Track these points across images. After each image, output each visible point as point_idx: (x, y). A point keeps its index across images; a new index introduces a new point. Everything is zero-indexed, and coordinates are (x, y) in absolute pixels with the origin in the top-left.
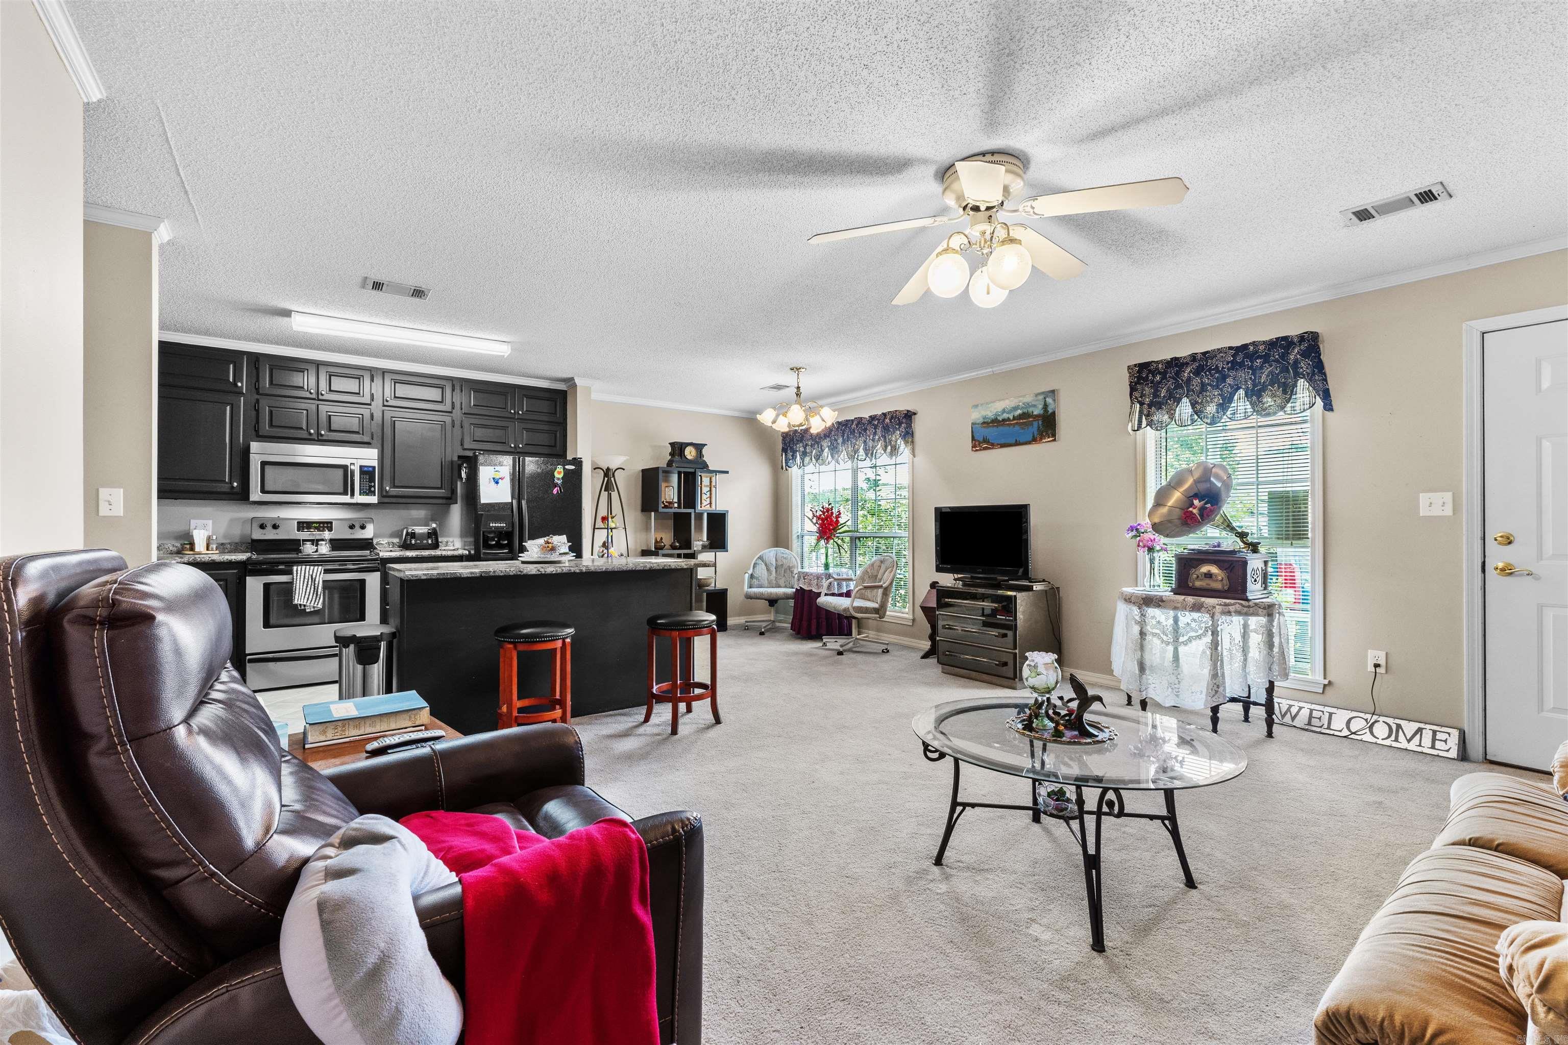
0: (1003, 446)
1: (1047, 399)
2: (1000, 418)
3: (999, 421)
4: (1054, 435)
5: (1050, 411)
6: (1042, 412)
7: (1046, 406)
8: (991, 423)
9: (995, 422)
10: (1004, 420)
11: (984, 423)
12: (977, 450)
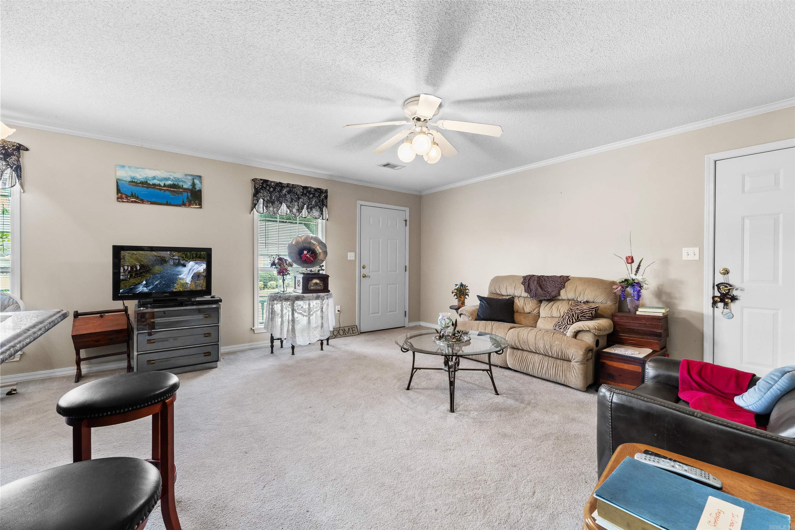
0: (152, 203)
1: (195, 180)
2: (151, 182)
3: (149, 184)
4: (200, 204)
5: (198, 189)
6: (191, 187)
7: (194, 184)
8: (140, 183)
9: (145, 184)
10: (154, 185)
11: (132, 182)
12: (123, 201)
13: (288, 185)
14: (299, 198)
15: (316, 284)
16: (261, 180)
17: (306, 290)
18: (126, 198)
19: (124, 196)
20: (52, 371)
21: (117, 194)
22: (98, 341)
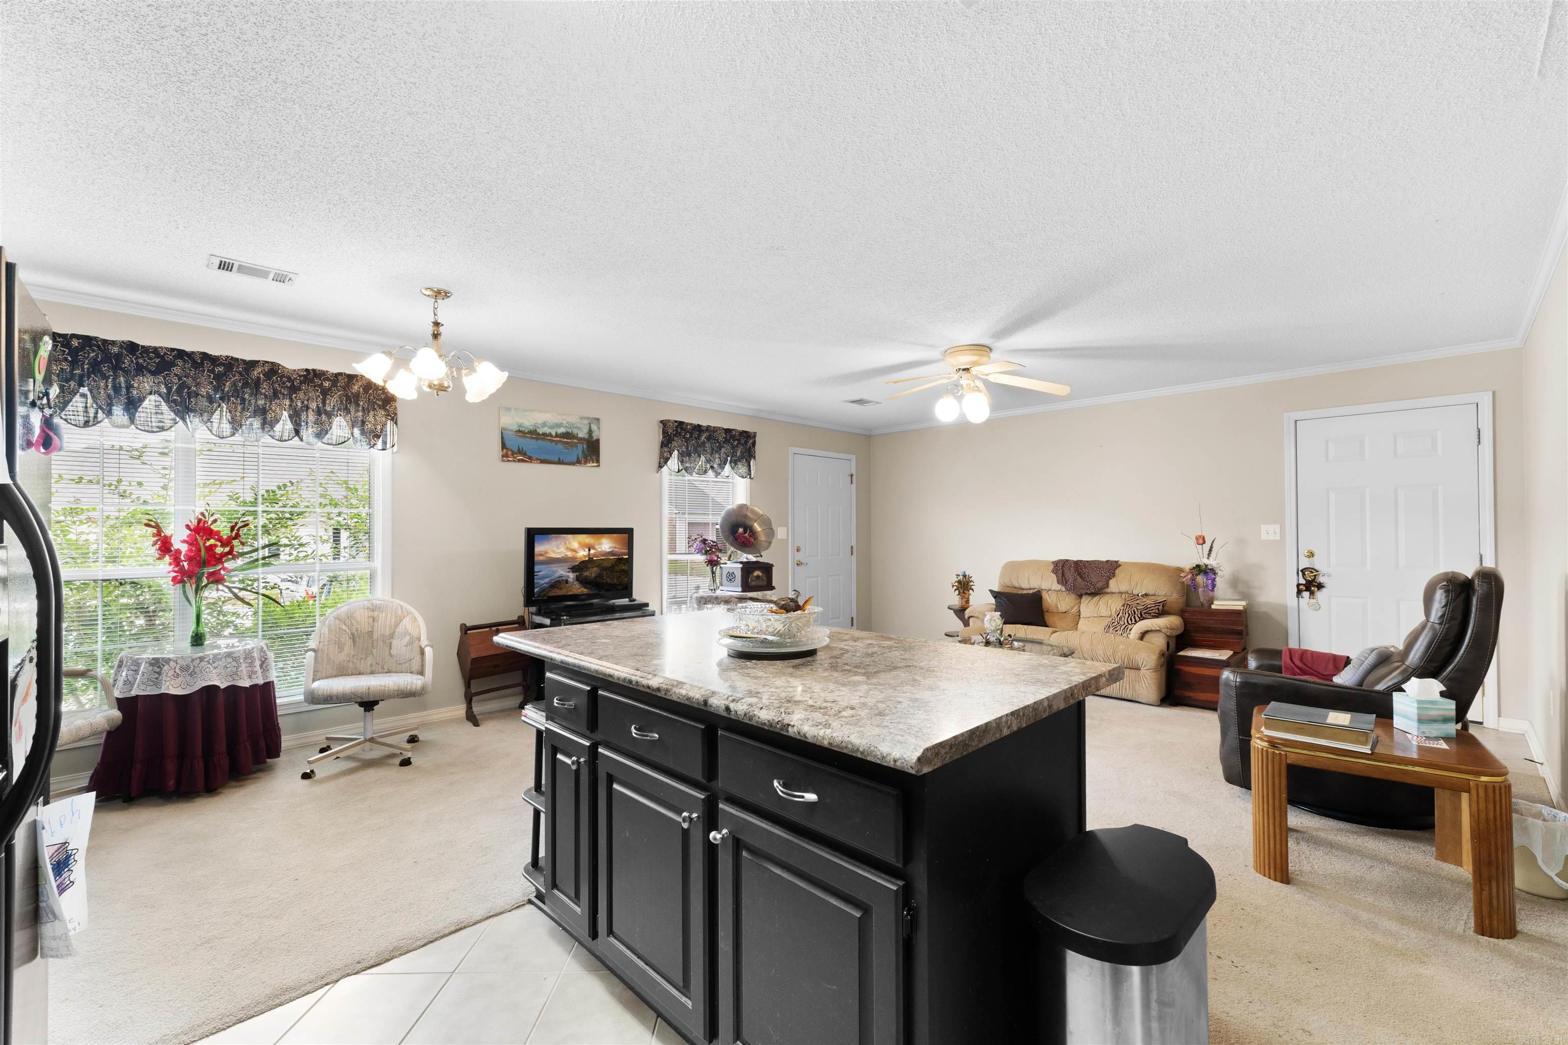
0: (543, 461)
1: (592, 425)
2: (541, 431)
3: (539, 434)
4: (598, 461)
5: (595, 438)
6: (586, 436)
7: (590, 432)
8: (528, 433)
9: (533, 434)
10: (544, 434)
11: (519, 431)
12: (509, 461)
13: (708, 428)
14: (720, 447)
15: (758, 577)
16: (676, 421)
17: (746, 587)
18: (513, 455)
19: (509, 453)
20: (426, 713)
21: (502, 450)
22: (496, 666)
